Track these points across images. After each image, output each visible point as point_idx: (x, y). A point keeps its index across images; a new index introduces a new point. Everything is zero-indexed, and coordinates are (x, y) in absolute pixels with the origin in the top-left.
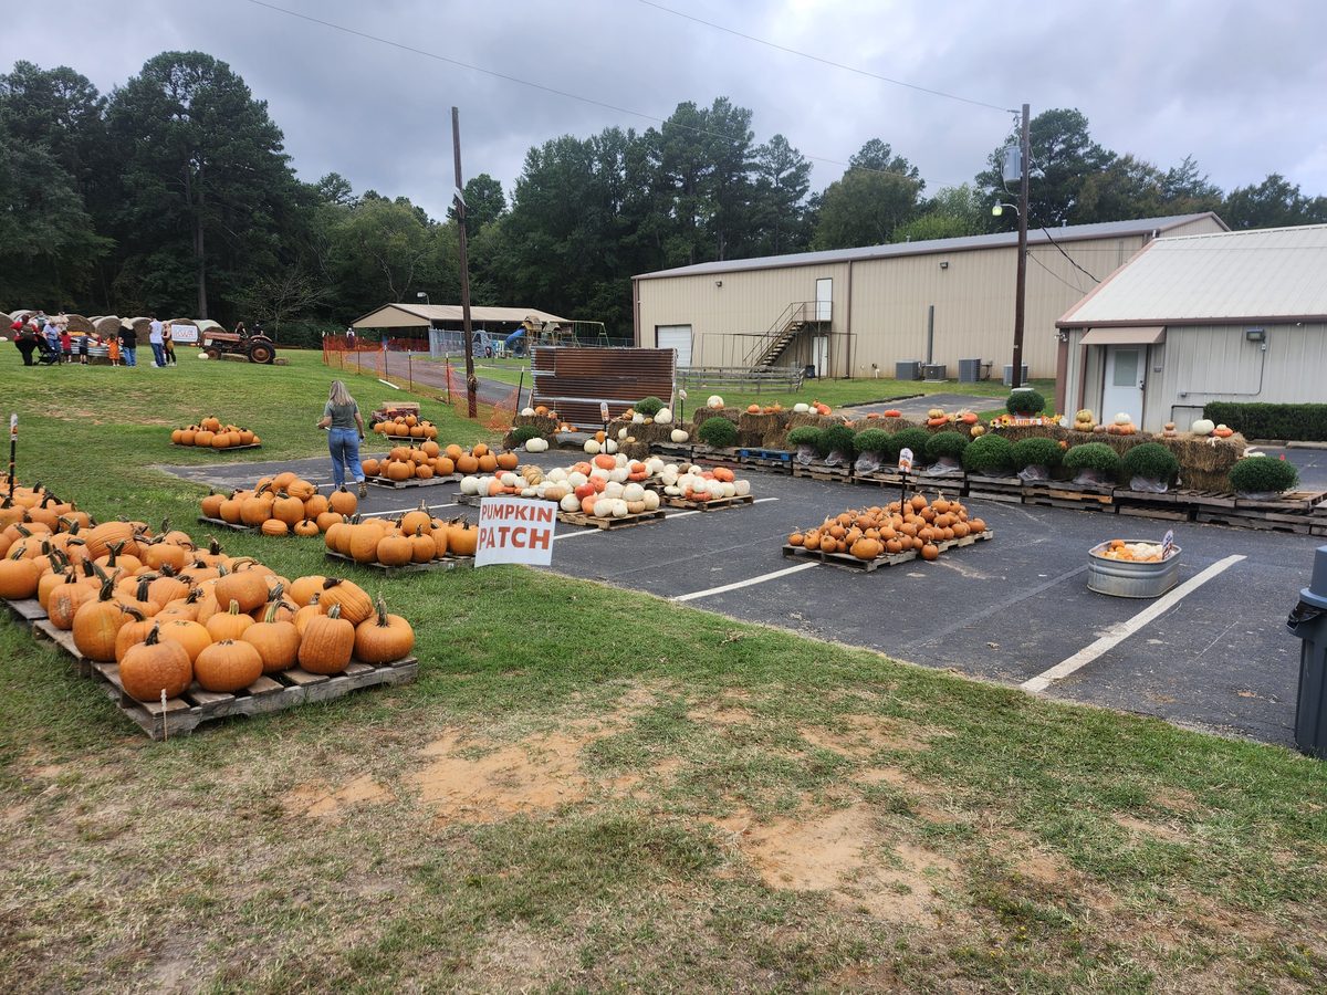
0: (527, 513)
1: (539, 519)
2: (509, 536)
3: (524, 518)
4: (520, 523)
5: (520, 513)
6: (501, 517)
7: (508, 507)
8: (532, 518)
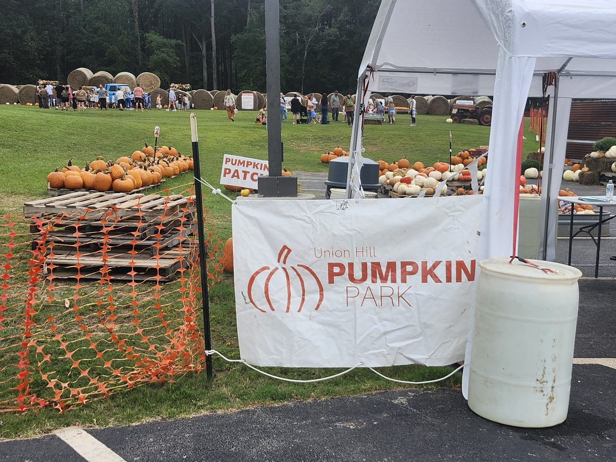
0: (259, 166)
1: (264, 170)
2: (249, 176)
3: (257, 168)
4: (255, 170)
5: (255, 166)
6: (244, 166)
7: (248, 162)
8: (261, 169)
